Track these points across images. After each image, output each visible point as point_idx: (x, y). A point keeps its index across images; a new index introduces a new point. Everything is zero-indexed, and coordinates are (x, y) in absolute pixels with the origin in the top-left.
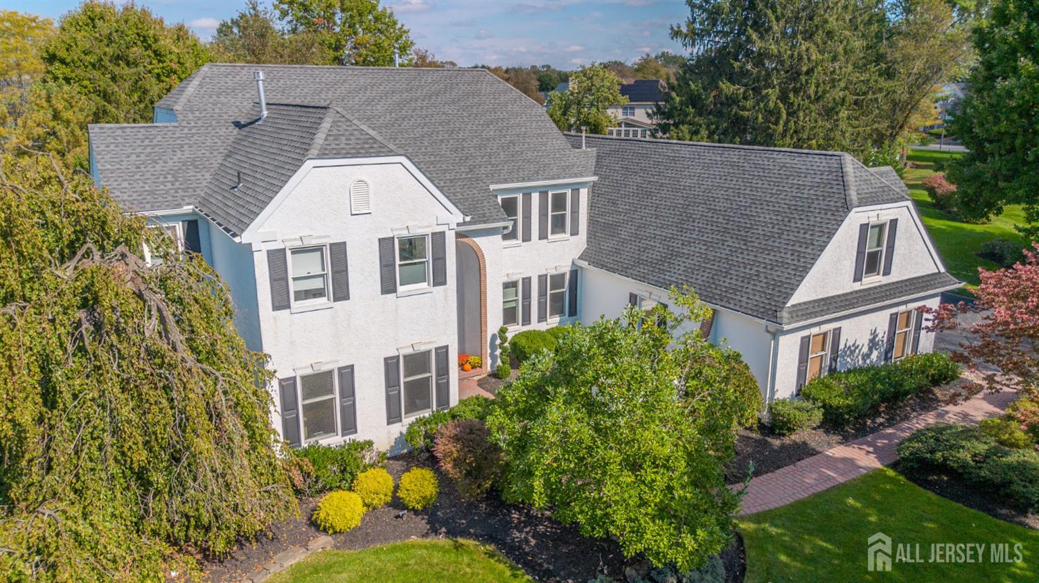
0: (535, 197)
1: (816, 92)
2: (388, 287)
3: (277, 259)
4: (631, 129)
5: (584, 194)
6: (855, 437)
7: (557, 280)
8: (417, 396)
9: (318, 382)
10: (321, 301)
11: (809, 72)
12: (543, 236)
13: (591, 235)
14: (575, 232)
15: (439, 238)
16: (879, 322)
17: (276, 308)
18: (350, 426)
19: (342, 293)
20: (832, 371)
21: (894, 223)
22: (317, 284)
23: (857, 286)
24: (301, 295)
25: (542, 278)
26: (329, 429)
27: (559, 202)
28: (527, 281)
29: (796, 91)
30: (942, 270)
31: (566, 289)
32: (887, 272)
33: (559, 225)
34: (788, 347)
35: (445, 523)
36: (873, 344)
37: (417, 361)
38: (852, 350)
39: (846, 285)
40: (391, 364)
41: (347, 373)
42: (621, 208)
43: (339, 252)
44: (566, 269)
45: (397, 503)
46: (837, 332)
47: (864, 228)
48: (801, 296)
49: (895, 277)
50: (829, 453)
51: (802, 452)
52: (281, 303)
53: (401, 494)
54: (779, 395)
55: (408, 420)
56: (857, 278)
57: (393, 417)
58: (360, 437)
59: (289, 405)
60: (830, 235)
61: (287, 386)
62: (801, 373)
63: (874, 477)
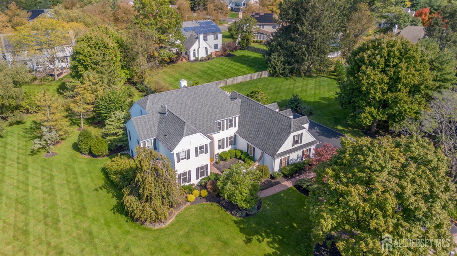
0: (225, 121)
1: (318, 47)
2: (197, 155)
3: (178, 154)
4: (262, 35)
5: (237, 118)
6: (290, 179)
7: (231, 138)
8: (202, 174)
9: (184, 174)
10: (185, 160)
11: (316, 40)
12: (227, 129)
13: (239, 127)
14: (235, 127)
15: (206, 145)
16: (300, 153)
17: (178, 162)
18: (190, 181)
19: (189, 158)
20: (288, 164)
21: (302, 134)
22: (185, 157)
23: (293, 147)
24: (182, 159)
25: (227, 138)
26: (186, 181)
27: (231, 121)
28: (223, 139)
30: (315, 140)
31: (233, 140)
32: (301, 143)
33: (231, 126)
34: (277, 162)
35: (209, 200)
36: (298, 157)
37: (202, 168)
38: (292, 160)
39: (291, 147)
40: (197, 169)
41: (189, 172)
42: (246, 120)
43: (188, 151)
44: (233, 135)
45: (200, 196)
46: (289, 157)
47: (294, 137)
48: (280, 151)
49: (303, 143)
50: (283, 183)
51: (278, 183)
52: (178, 161)
53: (201, 195)
54: (275, 171)
55: (200, 178)
56: (293, 145)
57: (198, 178)
58: (192, 183)
59: (179, 178)
60: (286, 139)
61: (179, 175)
62: (280, 166)
63: (290, 188)
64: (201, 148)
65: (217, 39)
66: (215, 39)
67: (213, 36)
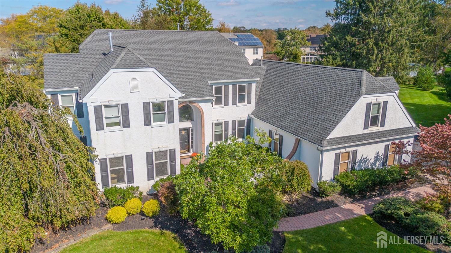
0: (231, 87)
1: (392, 41)
2: (147, 122)
3: (98, 110)
4: (313, 57)
5: (254, 86)
6: (358, 200)
7: (241, 123)
8: (161, 169)
9: (116, 161)
10: (118, 128)
11: (389, 32)
12: (234, 103)
13: (257, 104)
14: (249, 102)
15: (171, 103)
16: (380, 148)
17: (97, 129)
18: (131, 179)
19: (126, 125)
20: (353, 168)
21: (386, 103)
22: (116, 120)
23: (366, 131)
24: (109, 125)
25: (234, 122)
27: (242, 89)
28: (227, 123)
29: (383, 40)
30: (414, 125)
31: (245, 127)
32: (383, 125)
33: (242, 99)
34: (329, 157)
35: (160, 223)
36: (377, 158)
37: (161, 154)
38: (365, 160)
39: (359, 130)
40: (149, 156)
41: (129, 158)
42: (272, 92)
43: (125, 107)
44: (245, 118)
45: (142, 213)
46: (355, 153)
47: (369, 105)
49: (387, 127)
50: (343, 206)
51: (331, 205)
52: (100, 127)
53: (143, 210)
54: (324, 179)
55: (157, 179)
56: (366, 127)
57: (150, 177)
58: (134, 185)
59: (104, 170)
60: (351, 107)
61: (103, 162)
62: (336, 170)
64: (159, 107)
65: (257, 53)
66: (254, 53)
67: (252, 49)
